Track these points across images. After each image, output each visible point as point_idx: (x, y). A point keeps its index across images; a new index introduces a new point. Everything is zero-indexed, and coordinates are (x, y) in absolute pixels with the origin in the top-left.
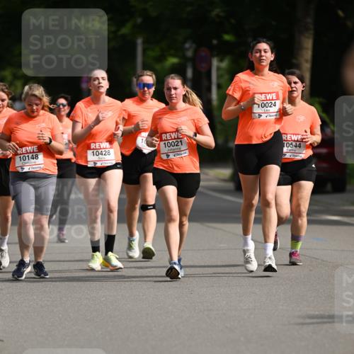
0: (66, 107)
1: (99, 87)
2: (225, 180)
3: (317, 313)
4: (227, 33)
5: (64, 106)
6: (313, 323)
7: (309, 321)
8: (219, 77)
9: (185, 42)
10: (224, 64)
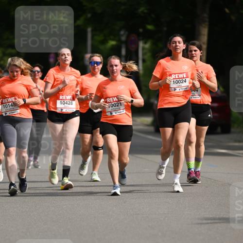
0: (40, 73)
1: (65, 60)
2: (148, 125)
3: (211, 216)
4: (149, 24)
5: (38, 72)
6: (208, 223)
7: (205, 221)
8: (144, 54)
9: (120, 30)
10: (147, 46)
